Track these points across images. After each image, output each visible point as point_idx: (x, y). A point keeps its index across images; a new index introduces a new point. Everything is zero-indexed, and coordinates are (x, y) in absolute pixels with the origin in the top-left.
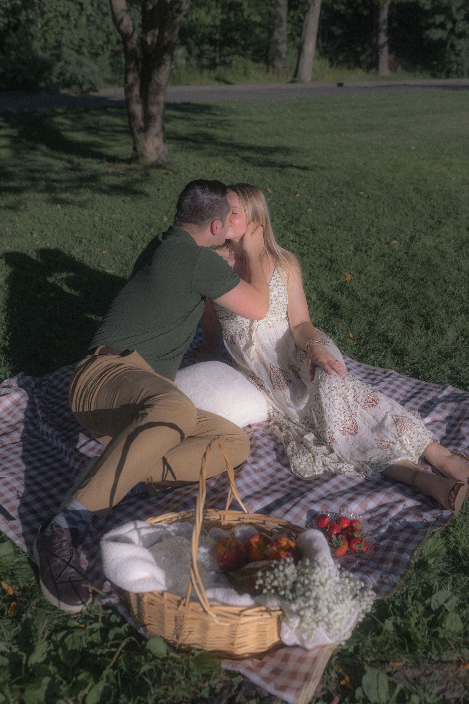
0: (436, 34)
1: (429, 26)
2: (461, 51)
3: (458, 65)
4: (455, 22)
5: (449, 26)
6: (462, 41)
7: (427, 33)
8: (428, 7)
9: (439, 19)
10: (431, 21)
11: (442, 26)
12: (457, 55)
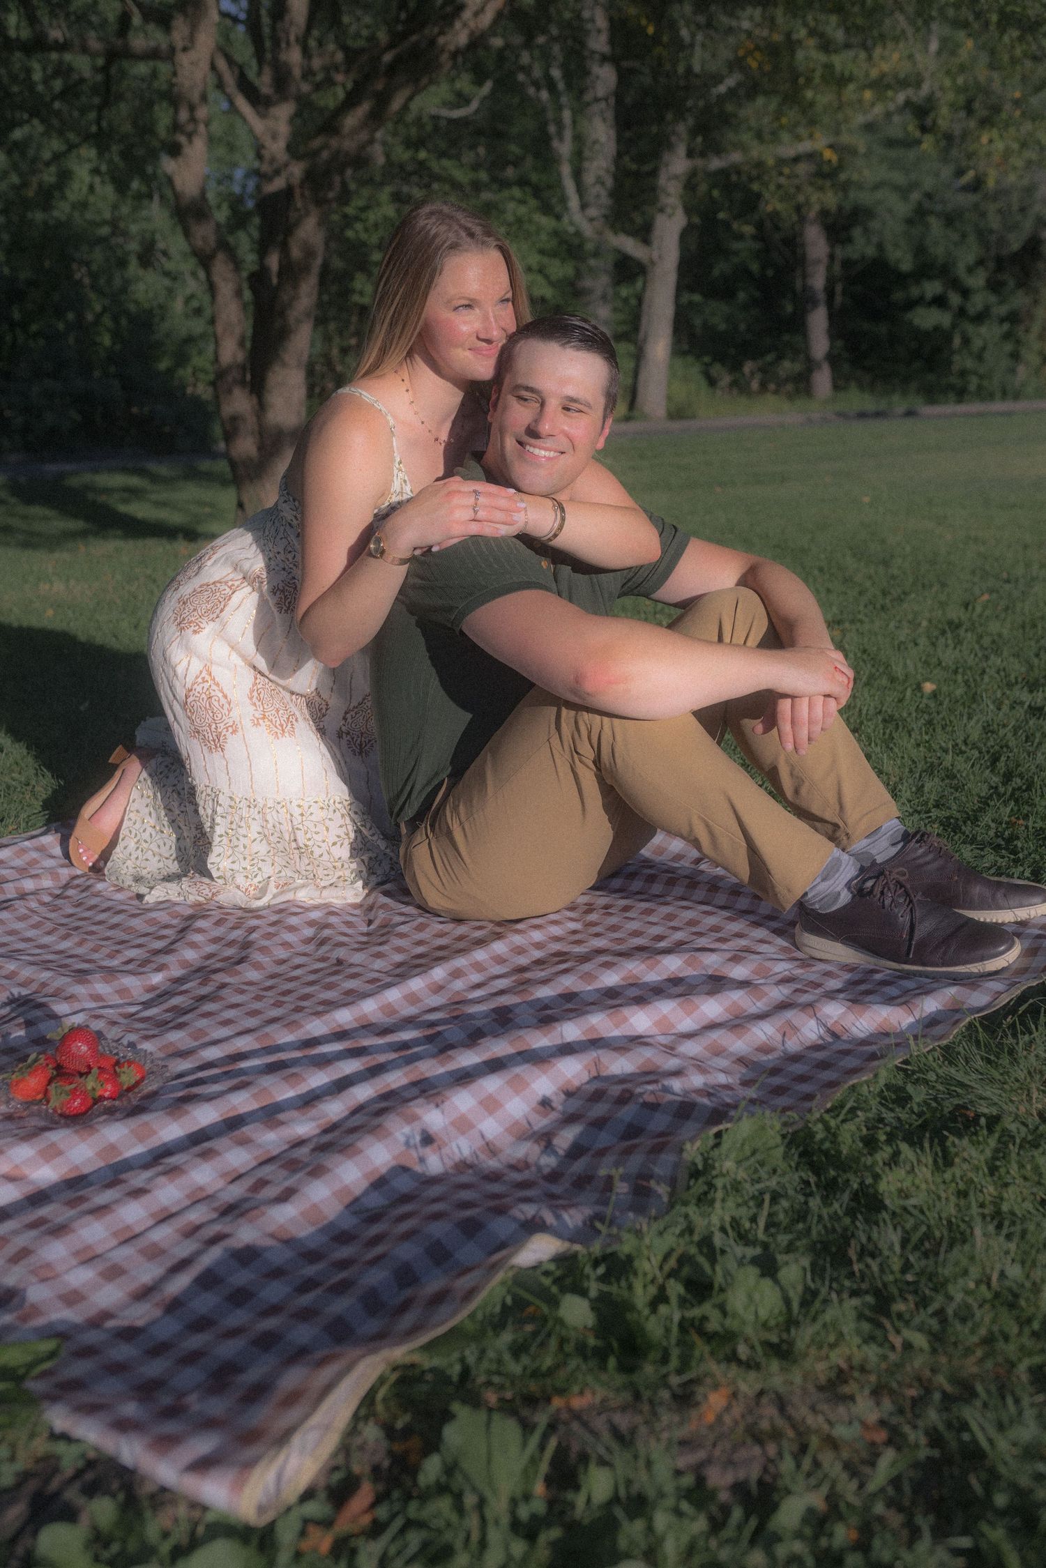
0: (927, 319)
1: (911, 304)
2: (984, 348)
3: (981, 377)
4: (965, 293)
5: (955, 299)
6: (983, 330)
7: (909, 315)
8: (906, 266)
9: (932, 288)
10: (915, 292)
11: (940, 302)
12: (980, 358)
